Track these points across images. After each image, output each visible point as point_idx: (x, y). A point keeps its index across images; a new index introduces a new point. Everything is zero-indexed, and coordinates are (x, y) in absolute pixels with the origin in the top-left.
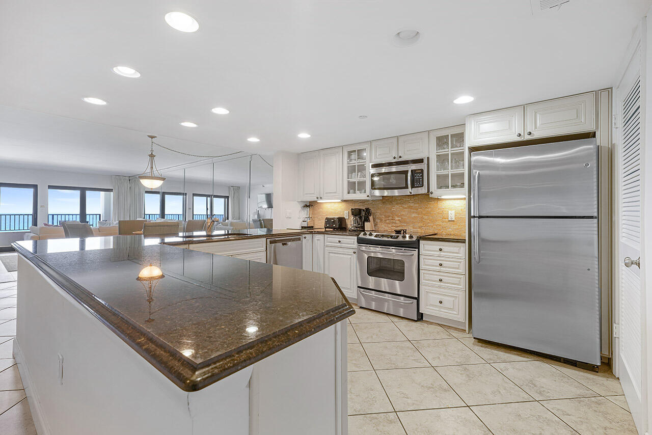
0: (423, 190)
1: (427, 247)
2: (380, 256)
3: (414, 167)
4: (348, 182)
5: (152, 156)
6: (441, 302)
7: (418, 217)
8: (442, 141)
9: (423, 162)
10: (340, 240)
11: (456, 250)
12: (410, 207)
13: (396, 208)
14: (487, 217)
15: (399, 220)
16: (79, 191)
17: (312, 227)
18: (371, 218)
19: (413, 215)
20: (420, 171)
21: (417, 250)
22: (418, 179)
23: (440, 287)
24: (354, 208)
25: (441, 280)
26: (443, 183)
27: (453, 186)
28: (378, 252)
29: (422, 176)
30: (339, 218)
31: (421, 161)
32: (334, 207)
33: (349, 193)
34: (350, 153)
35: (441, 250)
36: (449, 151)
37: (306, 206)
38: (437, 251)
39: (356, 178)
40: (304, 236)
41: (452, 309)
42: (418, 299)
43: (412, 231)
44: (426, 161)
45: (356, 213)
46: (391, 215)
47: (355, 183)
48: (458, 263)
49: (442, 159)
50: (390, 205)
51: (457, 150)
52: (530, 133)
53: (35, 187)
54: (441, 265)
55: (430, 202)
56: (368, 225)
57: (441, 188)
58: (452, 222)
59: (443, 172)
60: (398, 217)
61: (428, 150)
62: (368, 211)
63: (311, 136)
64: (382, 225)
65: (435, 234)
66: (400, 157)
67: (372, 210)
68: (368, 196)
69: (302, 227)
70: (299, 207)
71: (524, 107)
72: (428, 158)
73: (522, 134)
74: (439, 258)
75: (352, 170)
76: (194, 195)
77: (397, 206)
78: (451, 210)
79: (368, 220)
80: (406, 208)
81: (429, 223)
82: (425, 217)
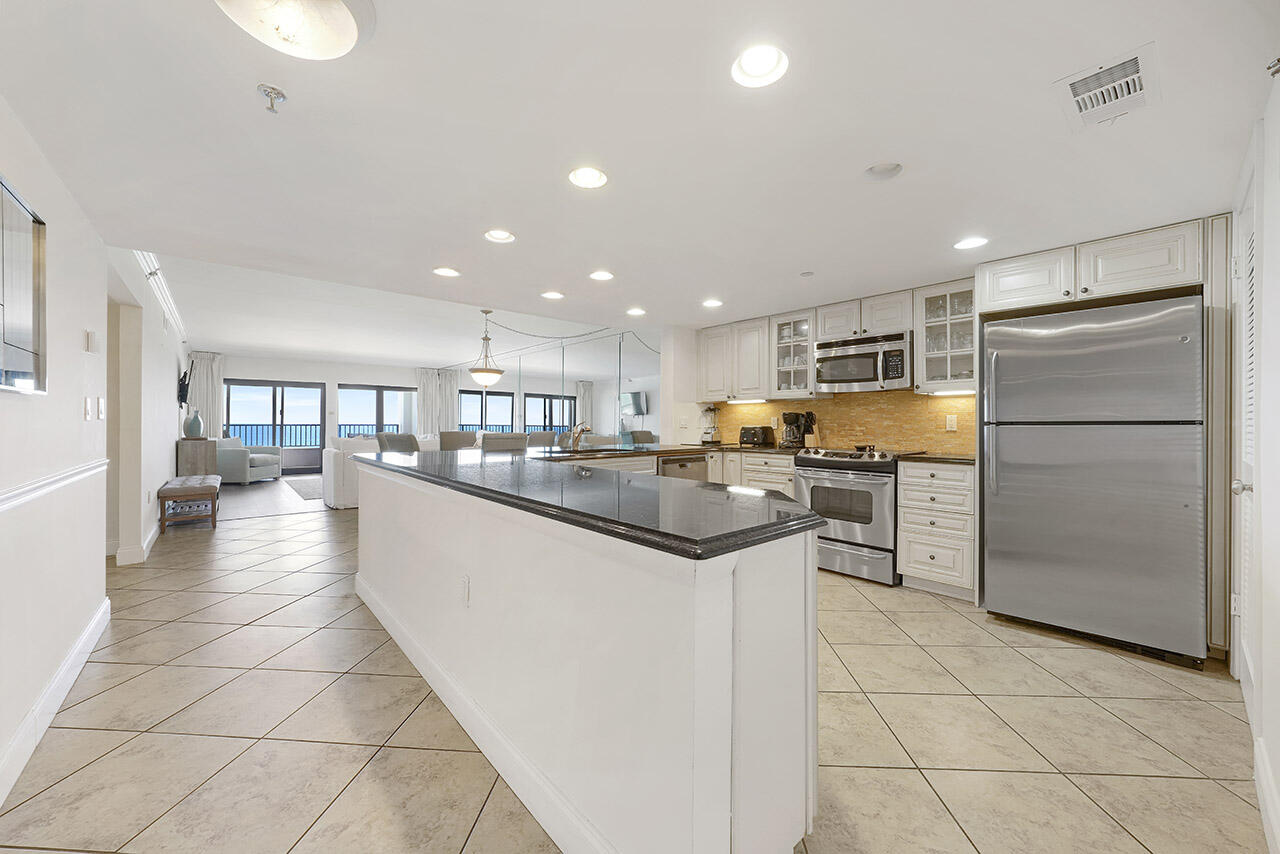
0: (905, 382)
1: (910, 472)
2: (828, 485)
3: (887, 346)
4: (779, 371)
5: (486, 339)
6: (932, 558)
7: (894, 426)
8: (934, 305)
9: (902, 339)
10: (767, 460)
11: (959, 475)
12: (881, 410)
13: (857, 411)
14: (1012, 423)
15: (862, 431)
16: (375, 392)
17: (719, 442)
18: (815, 427)
19: (886, 423)
20: (898, 353)
21: (893, 476)
22: (894, 365)
23: (930, 534)
24: (787, 412)
25: (932, 523)
26: (936, 371)
27: (954, 376)
28: (827, 479)
29: (902, 361)
30: (762, 428)
31: (900, 337)
32: (753, 411)
33: (779, 389)
34: (781, 327)
35: (933, 476)
36: (948, 320)
37: (710, 410)
38: (927, 478)
39: (791, 366)
40: (710, 454)
41: (952, 569)
42: (894, 552)
43: (883, 447)
44: (907, 338)
45: (791, 420)
46: (849, 423)
47: (789, 373)
48: (962, 497)
49: (935, 334)
50: (846, 407)
51: (960, 318)
52: (1086, 290)
53: (322, 386)
54: (933, 499)
55: (915, 403)
56: (810, 440)
57: (933, 379)
58: (952, 434)
59: (936, 354)
60: (861, 425)
61: (913, 320)
62: (810, 418)
63: (724, 303)
64: (833, 437)
65: (924, 453)
66: (865, 331)
67: (817, 416)
68: (811, 393)
69: (703, 442)
70: (699, 411)
71: (1075, 248)
72: (912, 332)
73: (1072, 291)
74: (930, 489)
75: (784, 353)
76: (527, 395)
77: (858, 409)
78: (951, 413)
79: (810, 431)
80: (873, 412)
81: (912, 435)
82: (907, 426)
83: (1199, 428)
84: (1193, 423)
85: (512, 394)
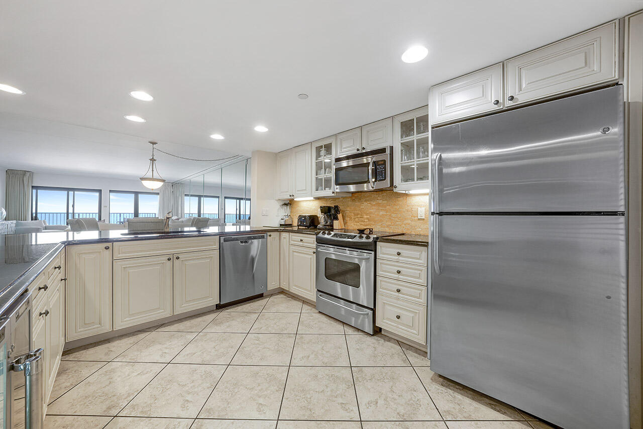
0: (386, 184)
1: (385, 250)
2: (333, 257)
3: (377, 158)
4: (317, 178)
5: (153, 160)
6: (398, 317)
7: (386, 215)
8: (407, 128)
9: (385, 152)
10: (302, 238)
11: (417, 254)
12: (378, 204)
13: (365, 205)
15: (368, 218)
16: (134, 195)
17: (291, 225)
18: (340, 216)
19: (381, 213)
20: (383, 162)
21: (373, 253)
22: (380, 171)
23: (398, 299)
24: (322, 205)
25: (399, 291)
27: (418, 179)
28: (332, 252)
29: (385, 168)
30: (310, 216)
31: (383, 151)
32: (309, 206)
33: (317, 190)
34: (319, 149)
35: (399, 254)
36: (415, 137)
37: (285, 204)
38: (394, 255)
39: (322, 176)
40: (269, 234)
41: (412, 327)
42: (374, 310)
43: (380, 229)
44: (388, 151)
45: (326, 210)
46: (360, 212)
47: (322, 179)
48: (419, 272)
49: (407, 148)
50: (359, 202)
51: (422, 136)
52: (512, 98)
53: (100, 191)
54: (399, 272)
55: (398, 199)
56: (337, 224)
57: (406, 181)
58: (422, 221)
59: (407, 163)
60: (366, 215)
61: (394, 139)
62: (337, 209)
63: (269, 129)
64: (351, 223)
65: (403, 234)
66: (364, 149)
67: (341, 208)
68: (333, 193)
69: (281, 225)
70: (277, 205)
71: (503, 64)
72: (392, 148)
73: (501, 101)
74: (396, 264)
75: (319, 166)
77: (366, 203)
78: (421, 206)
79: (337, 219)
80: (374, 205)
81: (397, 222)
82: (394, 215)
83: (622, 219)
84: (614, 213)
85: (218, 197)
